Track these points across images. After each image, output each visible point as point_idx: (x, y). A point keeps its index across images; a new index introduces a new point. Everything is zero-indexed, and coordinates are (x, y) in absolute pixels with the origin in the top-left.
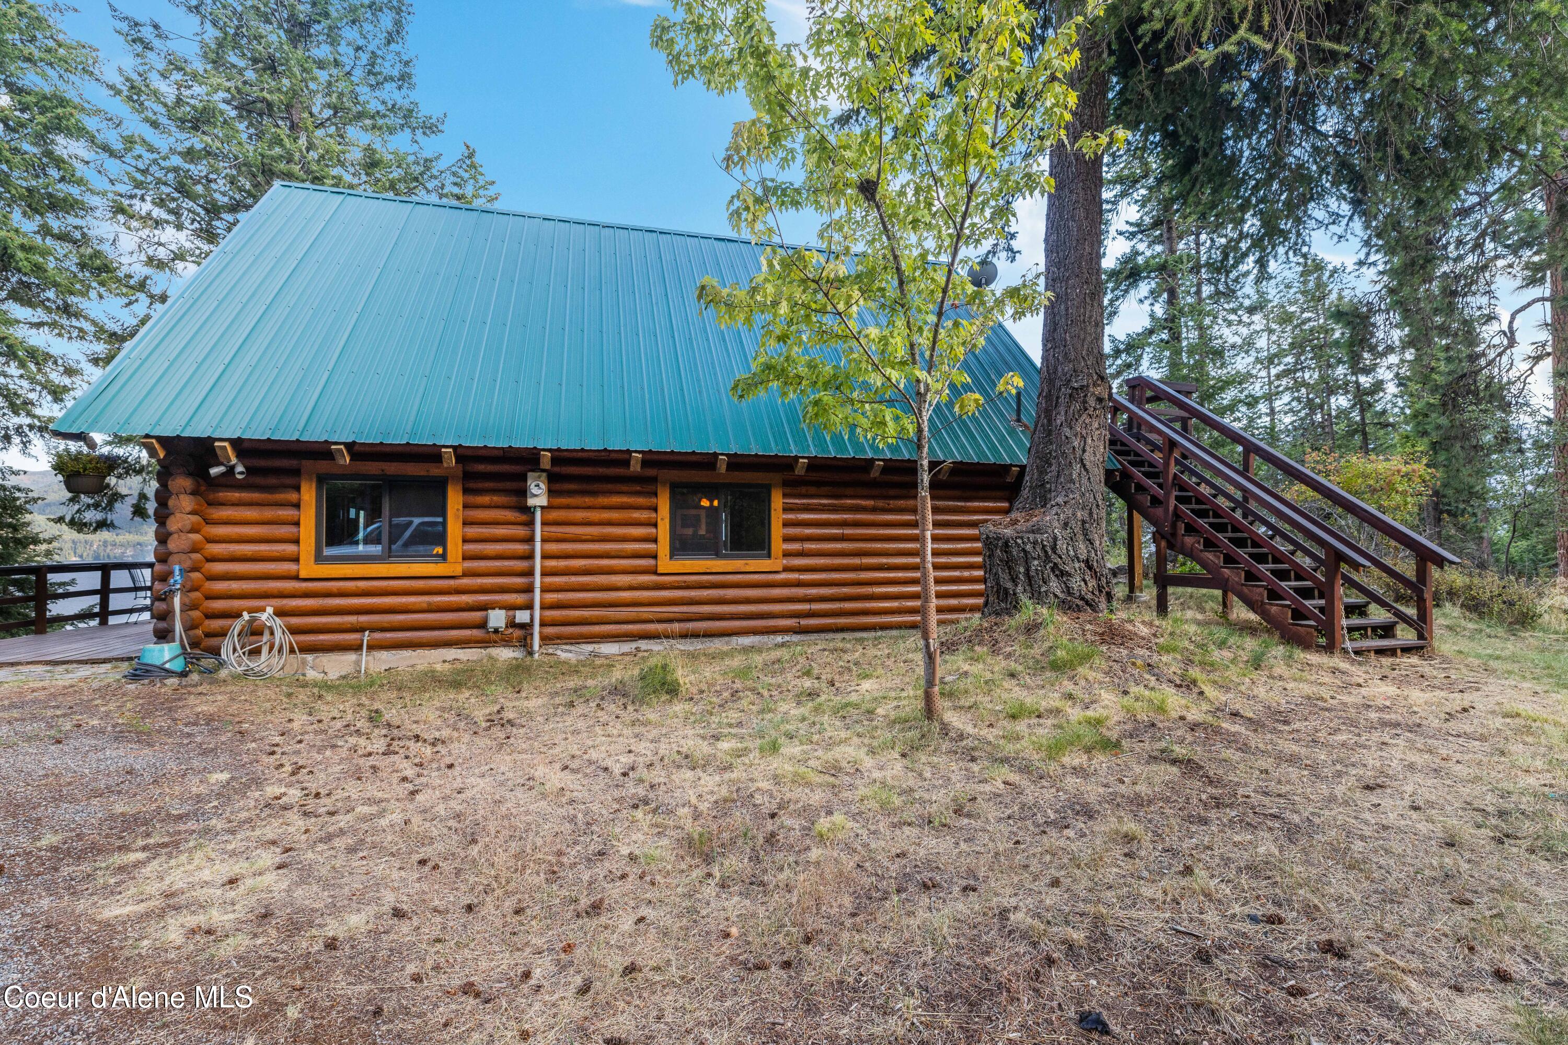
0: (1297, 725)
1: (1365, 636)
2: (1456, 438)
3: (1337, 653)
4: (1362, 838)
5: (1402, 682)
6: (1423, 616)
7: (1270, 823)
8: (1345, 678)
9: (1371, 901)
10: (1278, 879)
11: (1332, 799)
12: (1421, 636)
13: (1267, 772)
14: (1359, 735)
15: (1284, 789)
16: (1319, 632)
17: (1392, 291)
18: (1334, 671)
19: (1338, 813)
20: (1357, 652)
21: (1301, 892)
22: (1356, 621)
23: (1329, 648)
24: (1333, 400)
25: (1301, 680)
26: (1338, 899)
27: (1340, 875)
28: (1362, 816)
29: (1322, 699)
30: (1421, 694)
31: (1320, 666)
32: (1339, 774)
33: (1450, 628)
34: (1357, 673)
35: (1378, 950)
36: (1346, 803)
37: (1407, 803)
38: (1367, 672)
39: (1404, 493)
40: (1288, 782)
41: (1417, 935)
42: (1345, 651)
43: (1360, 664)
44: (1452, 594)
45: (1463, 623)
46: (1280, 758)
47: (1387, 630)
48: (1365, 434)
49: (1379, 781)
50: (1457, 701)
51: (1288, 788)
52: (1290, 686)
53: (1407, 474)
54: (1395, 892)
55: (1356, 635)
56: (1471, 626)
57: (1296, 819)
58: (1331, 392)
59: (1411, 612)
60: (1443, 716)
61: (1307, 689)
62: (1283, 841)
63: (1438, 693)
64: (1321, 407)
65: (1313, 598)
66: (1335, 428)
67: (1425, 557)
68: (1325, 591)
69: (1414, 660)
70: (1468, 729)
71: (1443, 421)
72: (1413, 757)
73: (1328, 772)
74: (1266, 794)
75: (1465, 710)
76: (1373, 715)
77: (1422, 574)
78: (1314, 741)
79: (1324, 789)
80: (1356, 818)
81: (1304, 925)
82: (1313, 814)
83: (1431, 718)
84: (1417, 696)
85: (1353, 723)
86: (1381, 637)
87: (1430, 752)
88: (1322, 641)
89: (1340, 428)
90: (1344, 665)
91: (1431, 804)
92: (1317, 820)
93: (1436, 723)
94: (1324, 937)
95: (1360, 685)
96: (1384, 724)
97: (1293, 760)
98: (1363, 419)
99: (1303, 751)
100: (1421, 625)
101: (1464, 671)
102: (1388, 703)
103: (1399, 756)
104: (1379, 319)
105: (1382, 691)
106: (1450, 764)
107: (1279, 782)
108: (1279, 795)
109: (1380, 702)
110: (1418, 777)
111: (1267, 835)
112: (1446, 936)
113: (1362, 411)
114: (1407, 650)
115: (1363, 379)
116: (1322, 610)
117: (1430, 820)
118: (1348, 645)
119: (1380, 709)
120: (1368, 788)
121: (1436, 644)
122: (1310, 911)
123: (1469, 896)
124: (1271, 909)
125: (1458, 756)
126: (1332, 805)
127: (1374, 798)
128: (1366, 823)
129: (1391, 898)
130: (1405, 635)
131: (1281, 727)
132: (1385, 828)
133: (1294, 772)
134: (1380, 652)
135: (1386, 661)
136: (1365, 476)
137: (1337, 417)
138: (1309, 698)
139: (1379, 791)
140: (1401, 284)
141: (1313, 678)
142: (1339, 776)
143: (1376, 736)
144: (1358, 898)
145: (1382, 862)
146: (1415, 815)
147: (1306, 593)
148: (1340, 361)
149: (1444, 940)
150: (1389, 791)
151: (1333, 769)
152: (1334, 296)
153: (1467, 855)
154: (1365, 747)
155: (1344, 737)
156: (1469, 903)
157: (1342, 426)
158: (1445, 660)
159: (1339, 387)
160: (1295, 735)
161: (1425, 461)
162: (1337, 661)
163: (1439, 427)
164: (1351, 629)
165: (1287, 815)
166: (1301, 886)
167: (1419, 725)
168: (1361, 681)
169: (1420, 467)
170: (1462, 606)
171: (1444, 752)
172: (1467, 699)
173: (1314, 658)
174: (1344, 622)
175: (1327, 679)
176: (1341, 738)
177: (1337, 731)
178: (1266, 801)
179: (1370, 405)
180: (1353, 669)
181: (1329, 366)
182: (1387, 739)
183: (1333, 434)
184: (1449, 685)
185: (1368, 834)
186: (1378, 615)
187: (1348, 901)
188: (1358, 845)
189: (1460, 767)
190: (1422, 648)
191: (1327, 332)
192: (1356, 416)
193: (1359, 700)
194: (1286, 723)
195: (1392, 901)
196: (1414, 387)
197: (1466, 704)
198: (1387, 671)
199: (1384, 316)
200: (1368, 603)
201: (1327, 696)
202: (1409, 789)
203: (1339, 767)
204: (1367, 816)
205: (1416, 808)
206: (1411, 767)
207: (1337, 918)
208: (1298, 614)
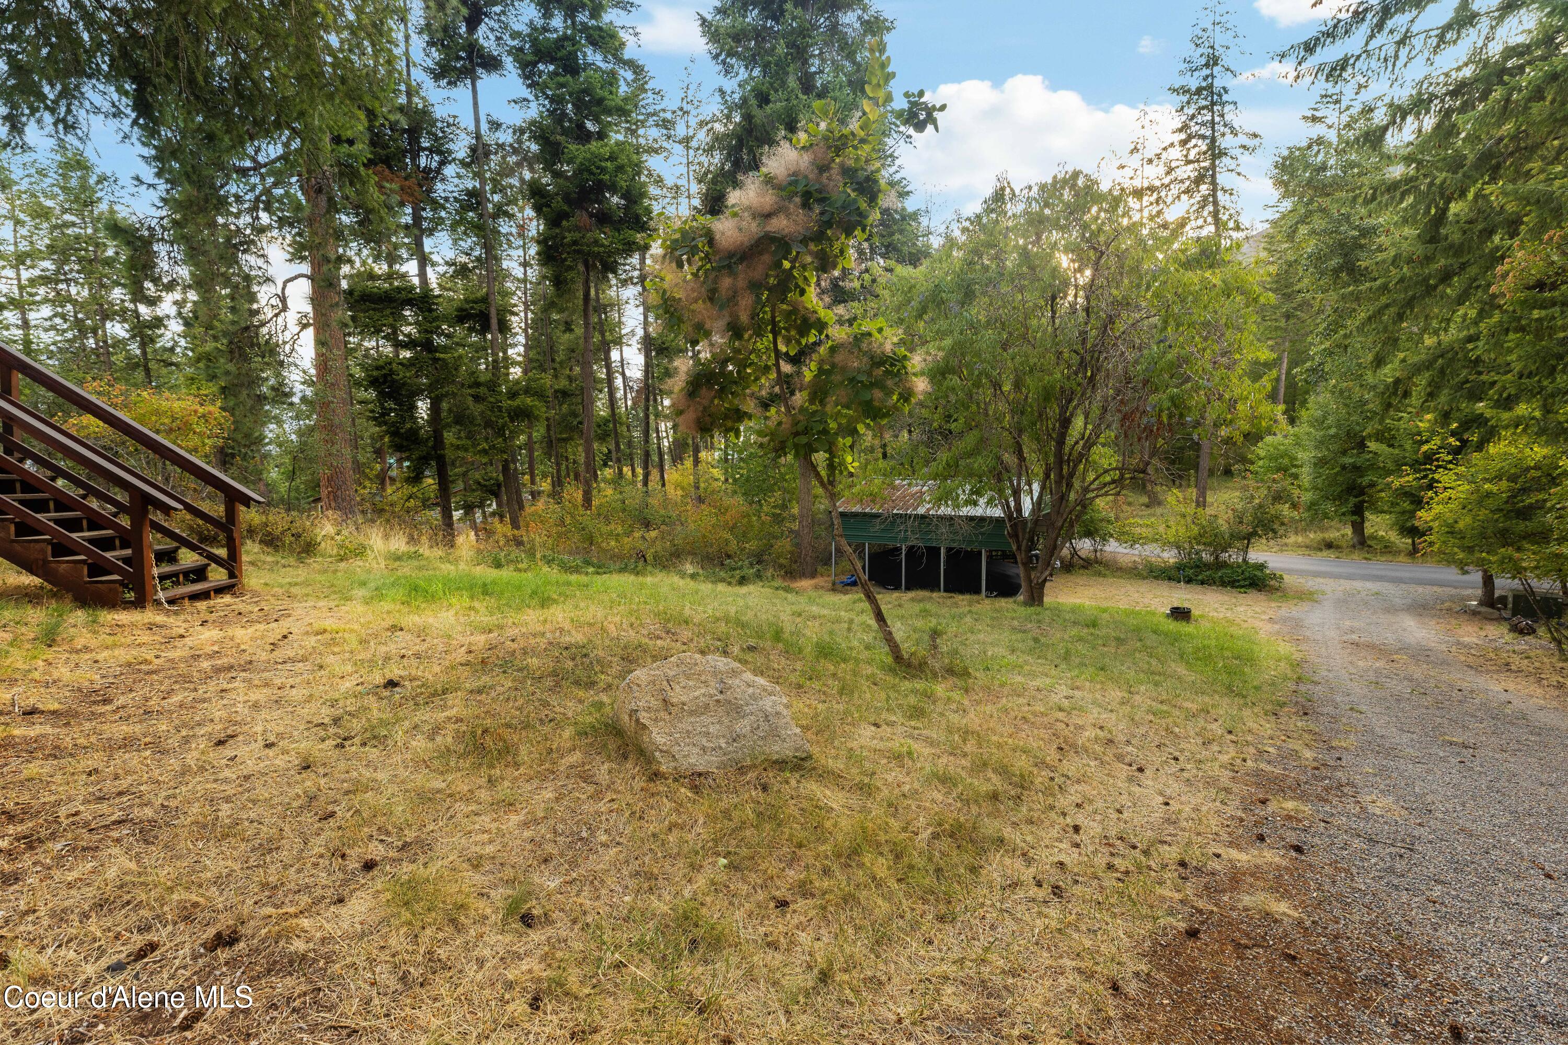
0: (121, 701)
1: (177, 583)
2: (242, 385)
3: (149, 606)
4: (228, 800)
5: (222, 623)
6: (234, 555)
7: (115, 834)
8: (164, 632)
9: (252, 862)
10: (144, 897)
11: (185, 771)
12: (232, 575)
13: (96, 771)
14: (196, 690)
15: (124, 784)
16: (126, 586)
17: (175, 223)
18: (150, 627)
19: (198, 785)
20: (171, 602)
21: (175, 897)
22: (167, 568)
23: (140, 603)
24: (108, 325)
25: (115, 646)
26: (219, 881)
27: (213, 852)
28: (221, 776)
29: (146, 662)
30: (243, 632)
31: (133, 625)
32: (186, 740)
33: (252, 563)
34: (176, 623)
35: (269, 910)
36: (202, 769)
37: (261, 743)
38: (185, 621)
39: (201, 434)
40: (127, 773)
41: (299, 871)
42: (158, 603)
43: (176, 613)
44: (251, 532)
45: (262, 557)
46: (111, 747)
47: (199, 574)
48: (147, 371)
49: (229, 732)
50: (277, 631)
51: (130, 779)
52: (102, 655)
53: (204, 416)
54: (270, 840)
55: (168, 583)
56: (269, 559)
57: (148, 812)
58: (107, 316)
59: (222, 552)
60: (269, 647)
61: (123, 655)
62: (138, 848)
63: (258, 626)
64: (94, 331)
65: (114, 549)
66: (113, 359)
67: (234, 498)
68: (131, 539)
69: (227, 599)
70: (291, 654)
71: (231, 367)
72: (255, 695)
73: (173, 742)
74: (101, 799)
75: (285, 637)
76: (206, 664)
77: (231, 514)
78: (146, 713)
79: (174, 763)
80: (216, 781)
81: (184, 934)
82: (167, 798)
83: (259, 651)
84: (241, 634)
85: (186, 679)
86: (194, 581)
87: (267, 685)
88: (130, 596)
89: (118, 359)
90: (160, 618)
91: (280, 736)
92: (173, 803)
93: (264, 656)
94: (211, 932)
95: (182, 636)
96: (218, 670)
97: (127, 743)
98: (144, 353)
99: (138, 728)
100: (232, 564)
101: (272, 600)
102: (216, 648)
103: (241, 699)
104: (161, 249)
105: (207, 636)
106: (287, 691)
107: (117, 777)
108: (120, 794)
109: (209, 649)
110: (264, 714)
111: (115, 851)
112: (321, 856)
113: (143, 346)
114: (220, 591)
115: (143, 309)
116: (126, 560)
117: (285, 752)
118: (161, 595)
119: (210, 656)
120: (220, 743)
121: (245, 581)
122: (187, 915)
123: (330, 808)
124: (138, 940)
125: (291, 681)
126: (187, 778)
127: (228, 752)
128: (226, 781)
129: (269, 847)
130: (218, 575)
131: (101, 709)
132: (247, 778)
133: (133, 759)
134: (194, 597)
135: (202, 605)
136: (157, 413)
137: (113, 346)
138: (129, 664)
139: (231, 742)
140: (185, 218)
141: (129, 640)
142: (187, 742)
143: (212, 686)
144: (237, 867)
145: (253, 815)
146: (271, 752)
147: (106, 544)
148: (117, 284)
149: (321, 861)
150: (240, 738)
151: (178, 737)
152: (103, 207)
153: (321, 771)
154: (204, 701)
155: (180, 698)
156: (332, 815)
157: (121, 357)
158: (255, 594)
159: (116, 313)
160: (122, 713)
161: (219, 404)
162: (149, 615)
163: (227, 373)
164: (162, 578)
165: (136, 813)
166: (171, 890)
167: (251, 662)
168: (182, 631)
169: (214, 409)
170: (261, 542)
171: (278, 682)
172: (284, 625)
173: (123, 617)
174: (156, 571)
175: (146, 637)
176: (175, 699)
177: (170, 692)
178: (104, 807)
179: (152, 341)
180: (171, 620)
181: (102, 286)
182: (225, 686)
183: (111, 364)
184: (266, 618)
185: (230, 792)
186: (188, 558)
187: (229, 875)
188: (225, 809)
189: (294, 691)
190: (233, 586)
191: (97, 245)
192: (134, 348)
193: (186, 653)
194: (106, 701)
195: (270, 851)
196: (198, 330)
197: (285, 632)
198: (205, 616)
199: (167, 247)
200: (177, 548)
201: (150, 656)
202: (259, 729)
203: (184, 733)
204: (227, 773)
205: (269, 746)
206: (256, 706)
207: (220, 903)
208: (98, 568)
